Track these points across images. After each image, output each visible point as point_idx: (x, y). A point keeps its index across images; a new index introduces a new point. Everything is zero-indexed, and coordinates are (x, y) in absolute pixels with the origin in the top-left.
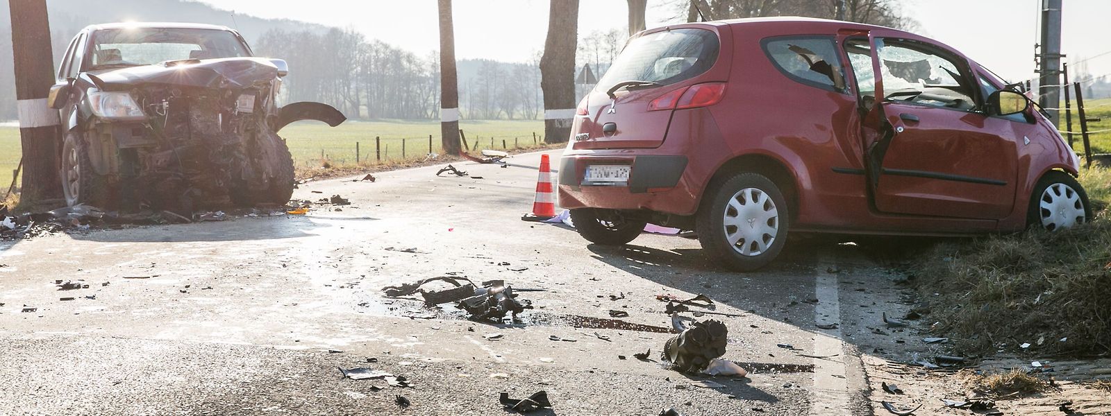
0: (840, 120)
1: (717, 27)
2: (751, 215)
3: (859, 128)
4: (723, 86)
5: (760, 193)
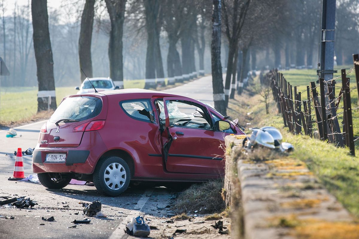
0: (152, 135)
1: (101, 97)
2: (115, 174)
3: (160, 137)
4: (104, 122)
5: (119, 165)
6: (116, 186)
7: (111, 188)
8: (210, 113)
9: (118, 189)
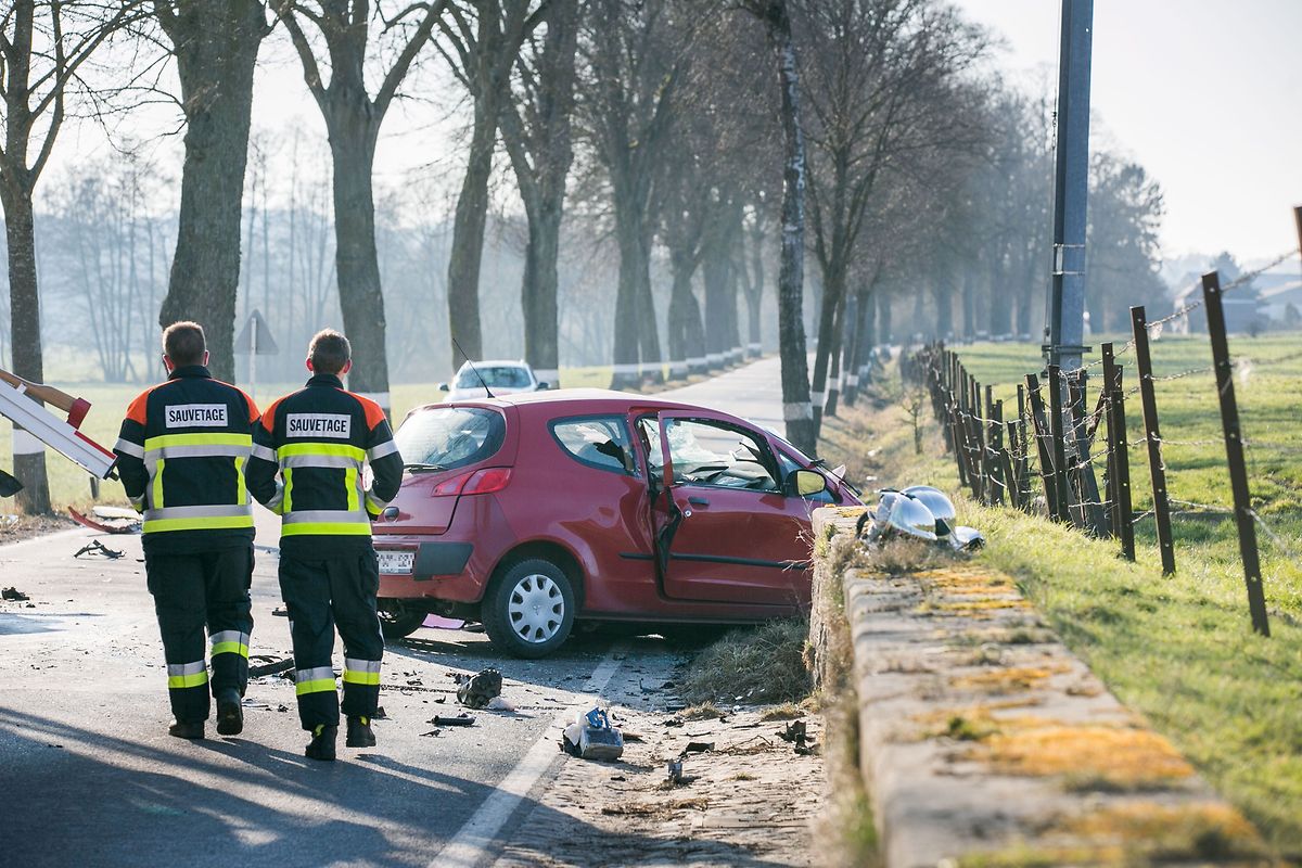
0: (628, 505)
1: (503, 408)
2: (536, 602)
3: (649, 511)
4: (509, 471)
5: (546, 580)
6: (540, 633)
7: (527, 639)
8: (775, 451)
9: (544, 640)
